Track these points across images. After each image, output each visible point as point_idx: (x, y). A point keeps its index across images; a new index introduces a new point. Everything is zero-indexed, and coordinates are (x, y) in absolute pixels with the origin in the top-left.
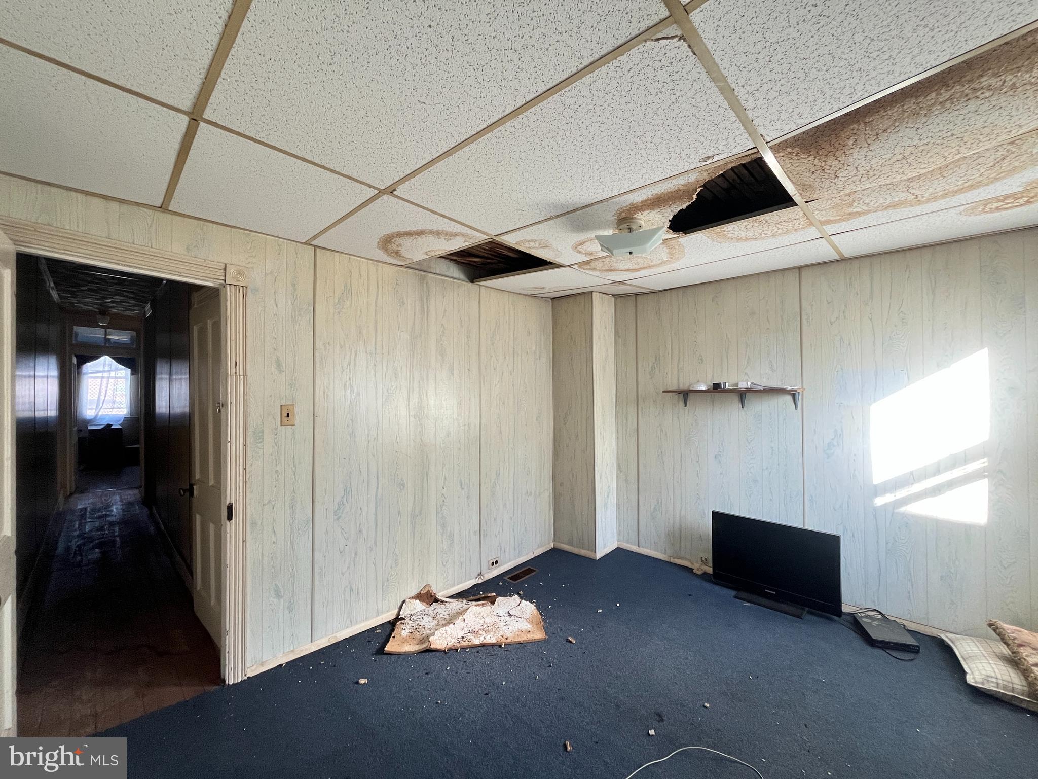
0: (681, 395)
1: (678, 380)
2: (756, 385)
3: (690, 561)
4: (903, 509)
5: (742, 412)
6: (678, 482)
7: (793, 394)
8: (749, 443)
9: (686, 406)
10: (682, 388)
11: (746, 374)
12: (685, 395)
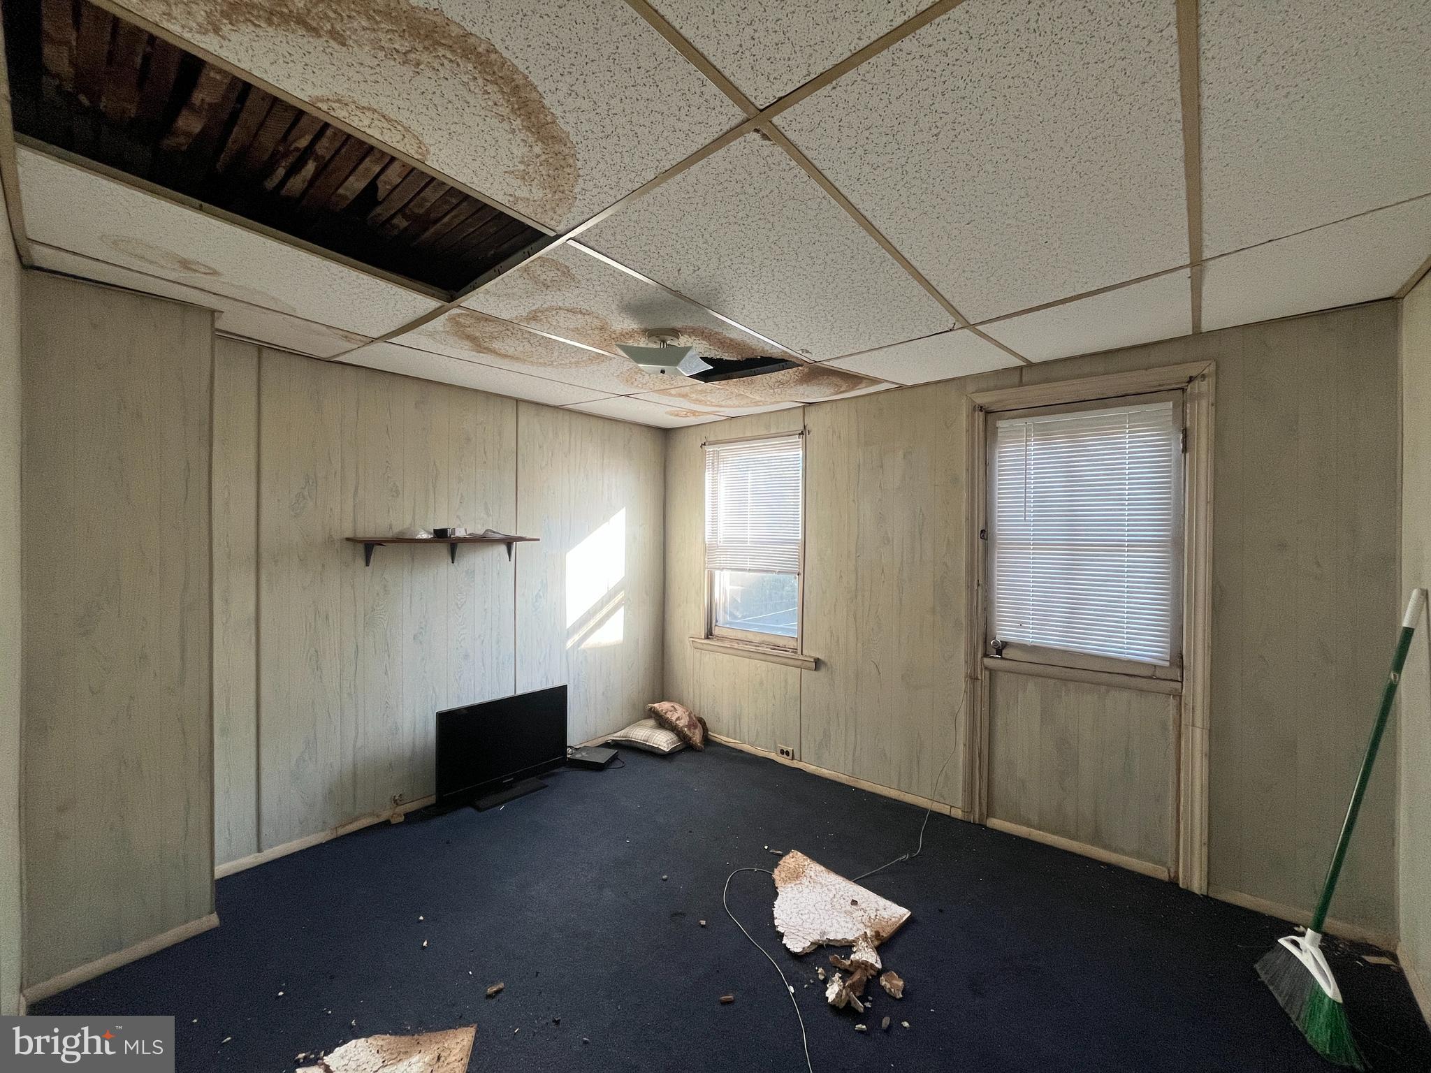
0: (361, 548)
1: (355, 521)
2: (494, 532)
3: (372, 814)
4: (583, 646)
5: (452, 568)
6: (349, 694)
7: (509, 542)
8: (459, 608)
9: (367, 564)
10: (361, 534)
11: (458, 517)
12: (368, 547)
